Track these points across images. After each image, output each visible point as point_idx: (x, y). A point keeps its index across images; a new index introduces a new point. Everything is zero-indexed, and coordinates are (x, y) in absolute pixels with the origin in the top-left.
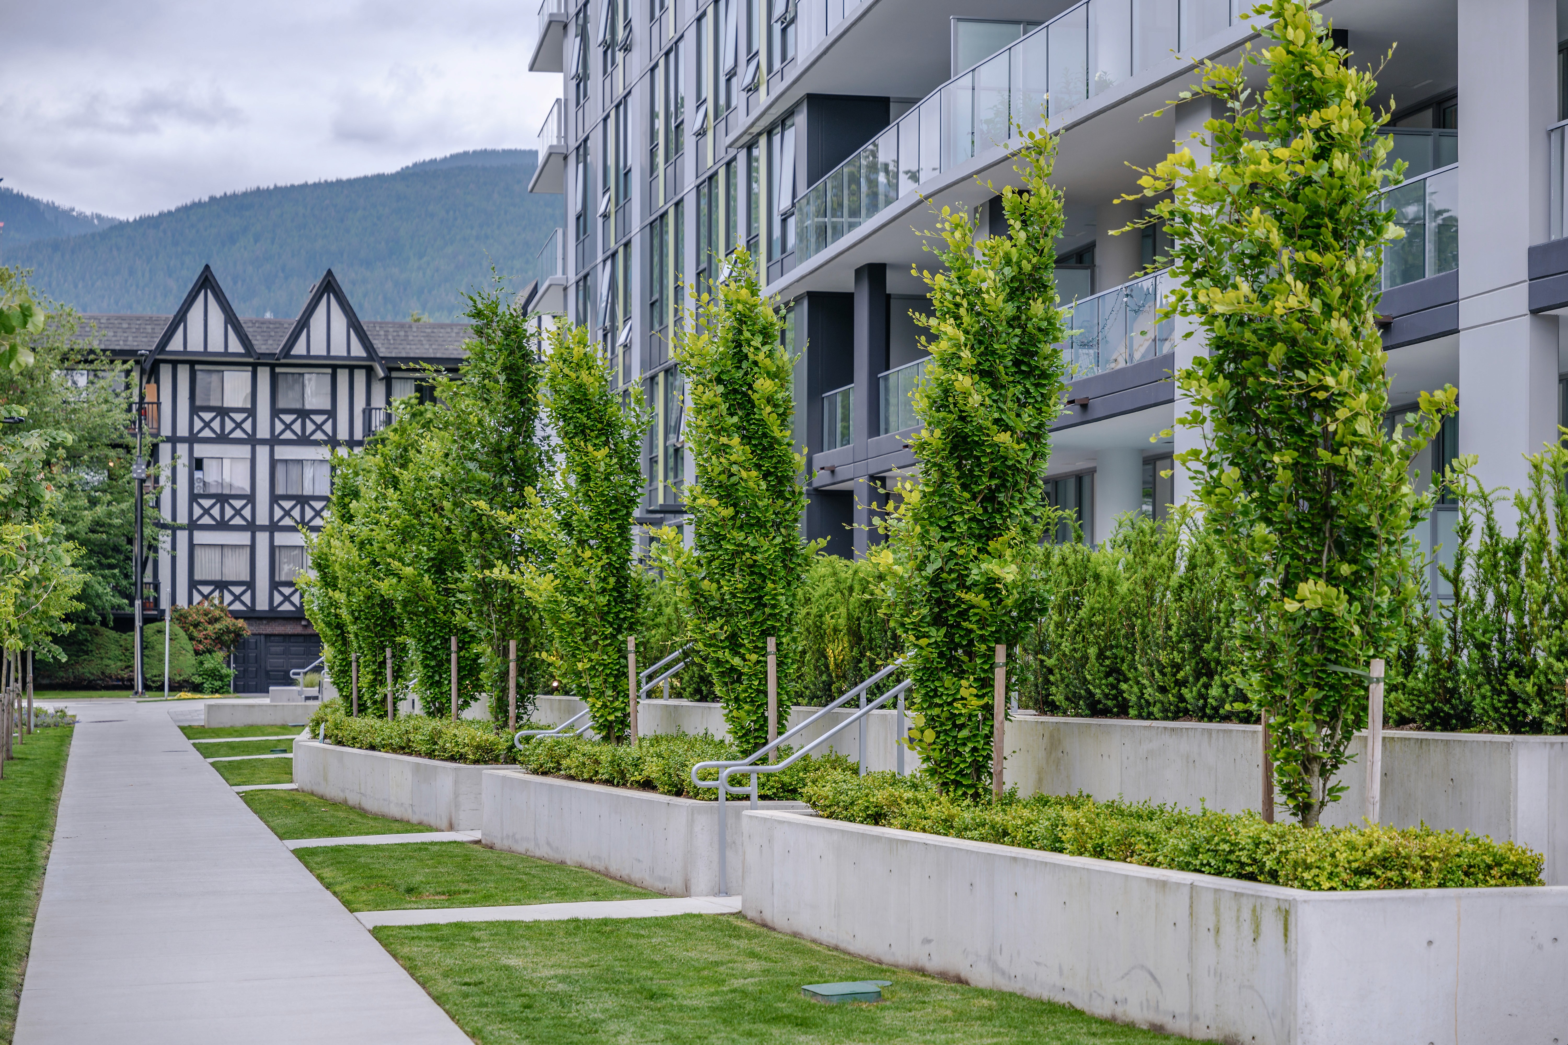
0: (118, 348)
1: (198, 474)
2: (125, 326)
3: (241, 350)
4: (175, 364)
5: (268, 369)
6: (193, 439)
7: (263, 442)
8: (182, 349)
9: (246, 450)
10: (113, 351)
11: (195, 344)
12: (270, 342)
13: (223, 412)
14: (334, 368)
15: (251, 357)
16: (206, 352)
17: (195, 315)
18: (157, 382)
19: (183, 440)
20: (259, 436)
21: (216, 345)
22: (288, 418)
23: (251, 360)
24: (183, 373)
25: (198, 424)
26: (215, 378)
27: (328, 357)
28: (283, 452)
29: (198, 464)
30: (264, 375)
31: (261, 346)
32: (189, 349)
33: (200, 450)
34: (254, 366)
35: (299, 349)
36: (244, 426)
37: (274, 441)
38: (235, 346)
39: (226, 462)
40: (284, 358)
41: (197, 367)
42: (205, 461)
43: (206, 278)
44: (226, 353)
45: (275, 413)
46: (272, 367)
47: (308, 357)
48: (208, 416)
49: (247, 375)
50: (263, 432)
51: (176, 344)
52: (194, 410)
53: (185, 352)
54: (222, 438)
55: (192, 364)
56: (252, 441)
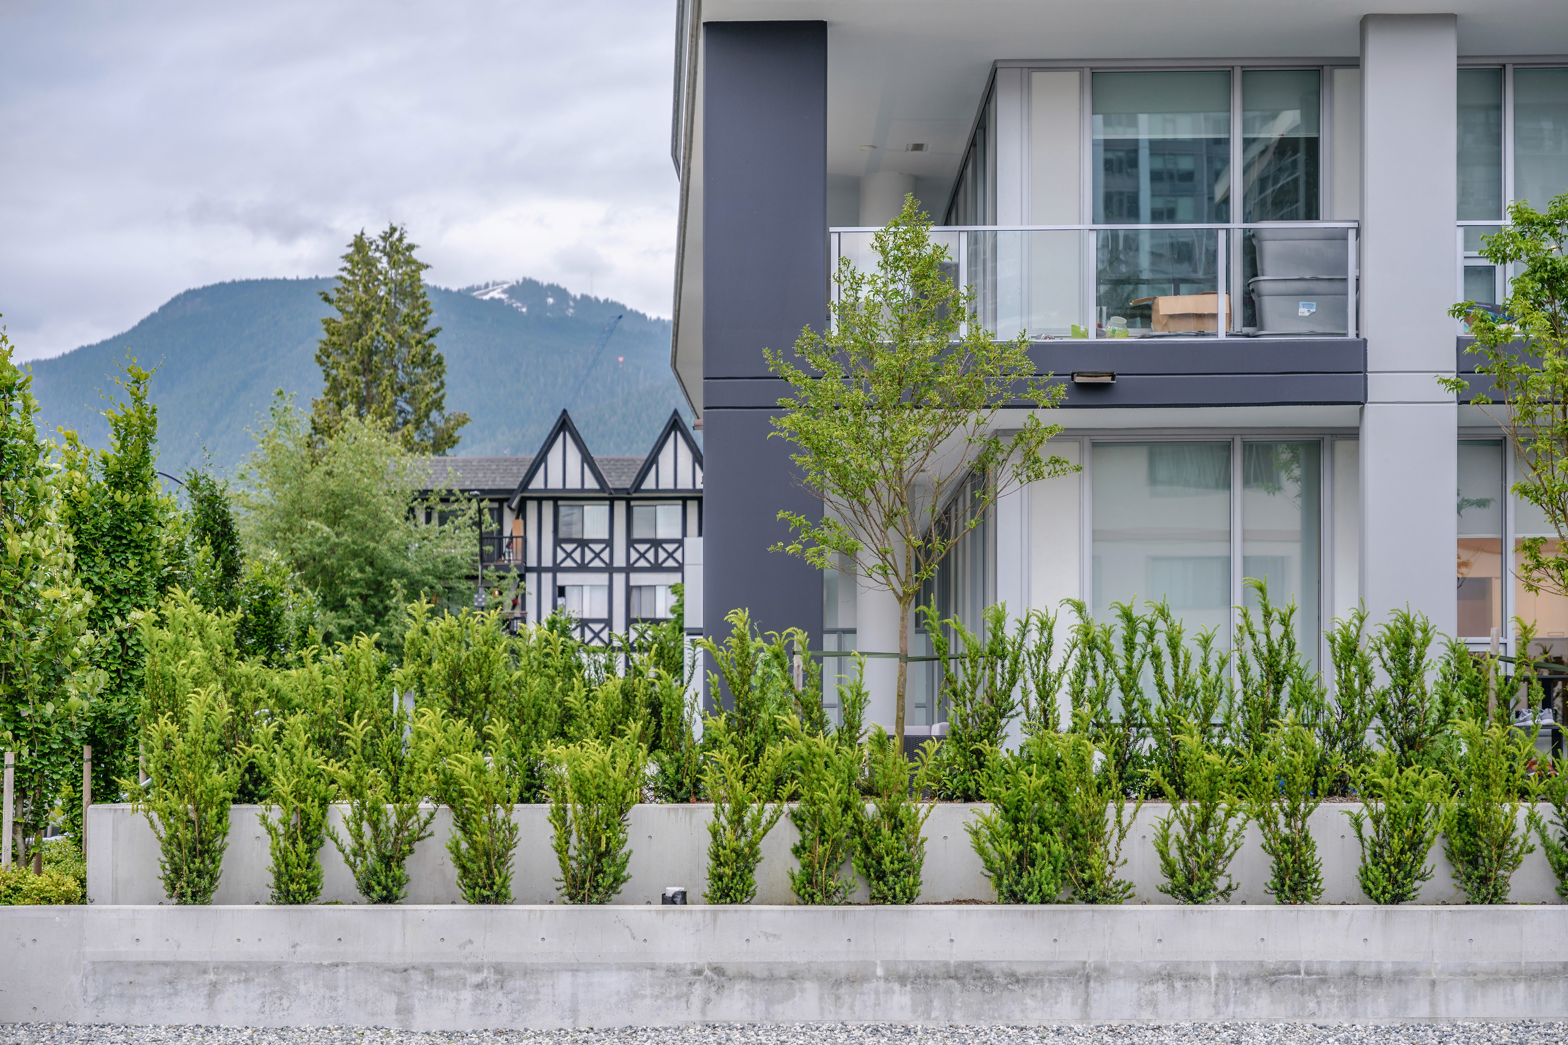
0: (486, 488)
1: (560, 601)
2: (494, 467)
3: (597, 487)
4: (540, 500)
5: (623, 503)
6: (556, 569)
7: (619, 570)
8: (542, 487)
9: (604, 578)
10: (482, 491)
11: (555, 483)
12: (623, 478)
13: (583, 543)
14: (685, 500)
15: (604, 492)
16: (564, 489)
17: (555, 456)
18: (524, 518)
19: (547, 570)
20: (615, 565)
21: (574, 482)
22: (642, 548)
23: (606, 495)
24: (548, 508)
25: (561, 555)
26: (577, 511)
27: (675, 490)
28: (637, 579)
29: (561, 591)
30: (620, 508)
31: (613, 482)
32: (549, 487)
33: (563, 579)
34: (612, 501)
35: (649, 483)
36: (574, 555)
37: (629, 569)
38: (591, 483)
39: (586, 590)
40: (635, 492)
41: (560, 503)
42: (567, 590)
43: (564, 421)
44: (583, 490)
45: (631, 542)
46: (628, 500)
47: (657, 490)
48: (569, 547)
49: (604, 509)
50: (620, 561)
51: (537, 483)
52: (558, 542)
53: (546, 490)
54: (583, 568)
55: (555, 500)
56: (610, 569)
